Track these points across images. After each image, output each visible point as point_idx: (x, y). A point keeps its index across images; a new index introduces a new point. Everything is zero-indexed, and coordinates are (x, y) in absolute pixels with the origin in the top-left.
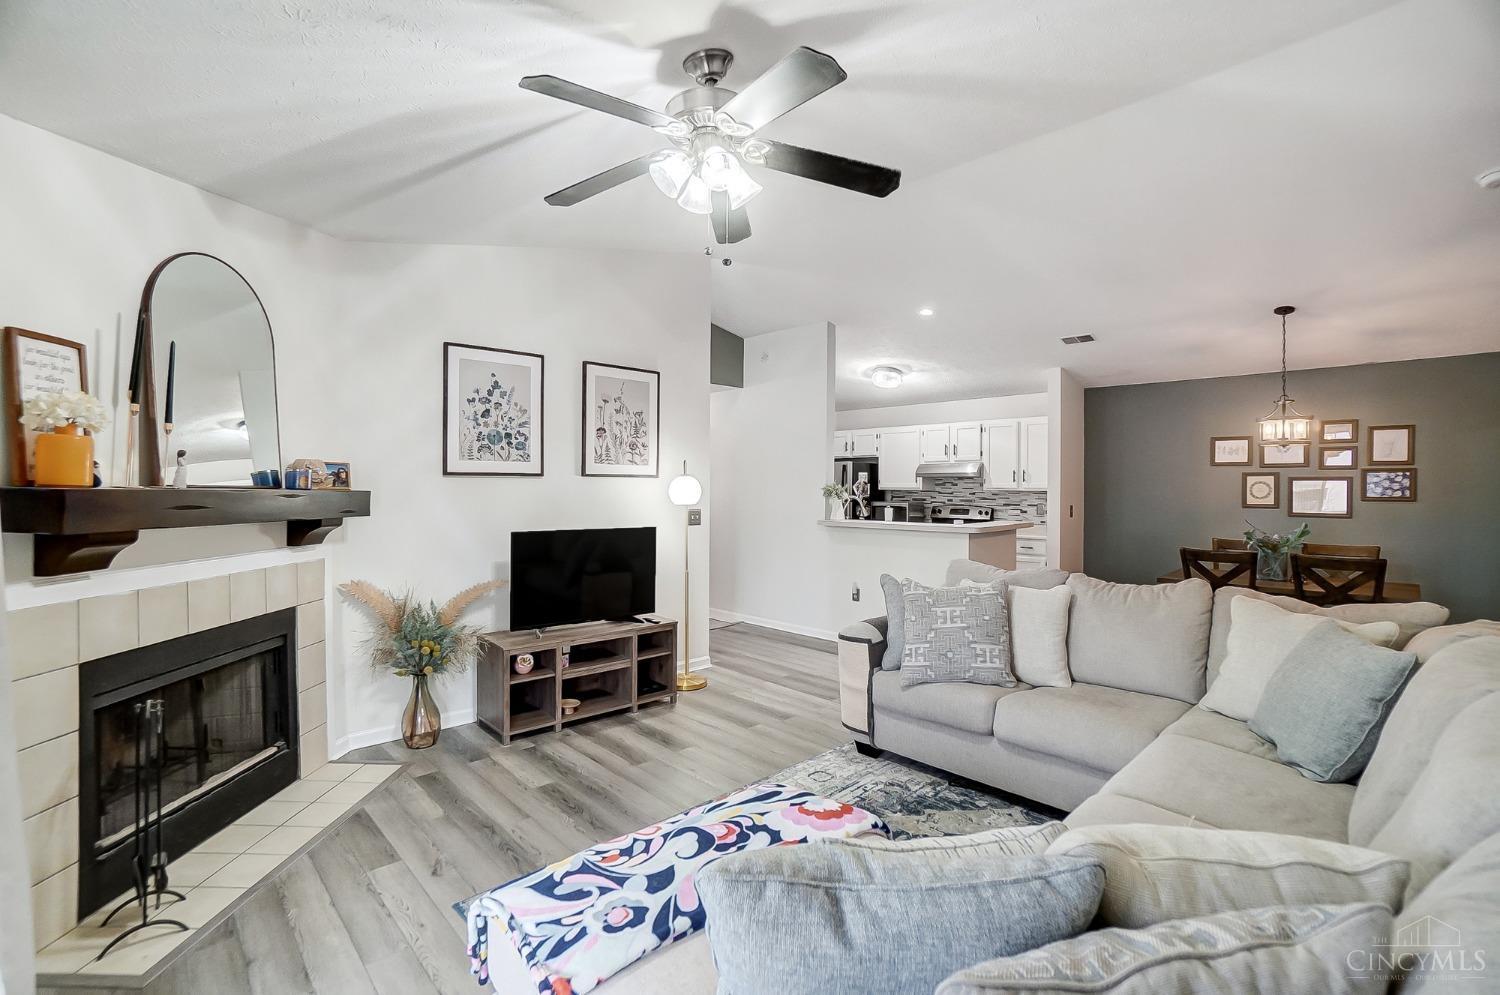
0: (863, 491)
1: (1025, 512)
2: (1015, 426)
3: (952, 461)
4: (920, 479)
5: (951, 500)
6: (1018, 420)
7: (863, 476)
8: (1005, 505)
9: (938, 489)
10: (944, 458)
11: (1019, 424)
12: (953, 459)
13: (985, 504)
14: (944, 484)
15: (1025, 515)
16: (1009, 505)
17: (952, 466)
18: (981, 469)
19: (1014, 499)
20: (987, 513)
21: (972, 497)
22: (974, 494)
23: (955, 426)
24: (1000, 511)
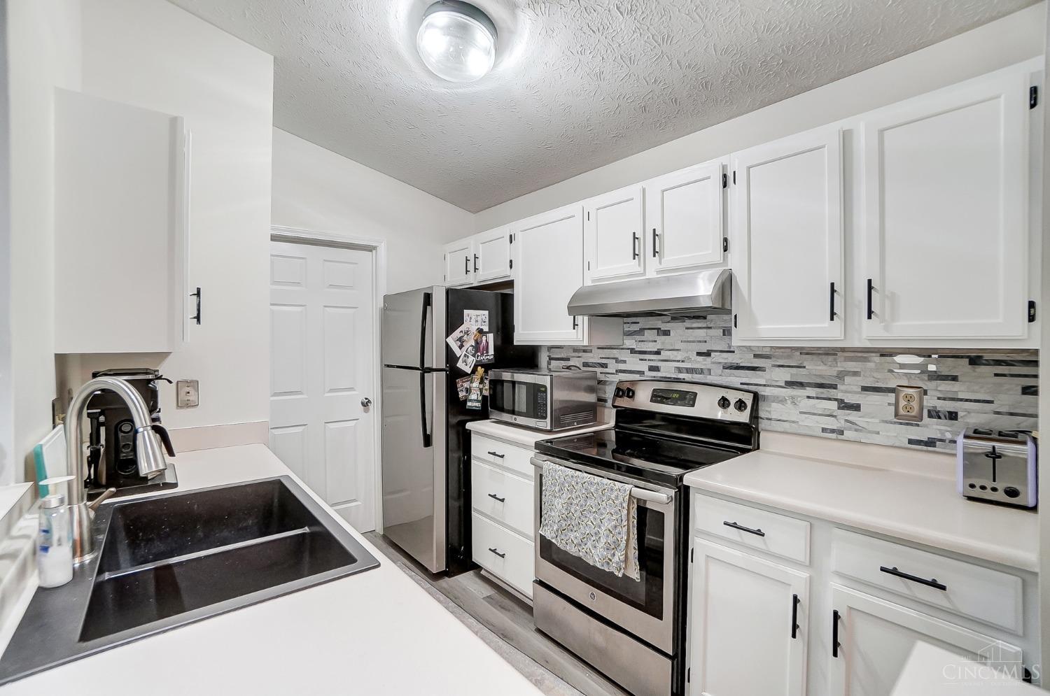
0: (477, 347)
1: (857, 407)
2: (835, 143)
3: (651, 274)
4: (583, 321)
5: (652, 369)
6: (845, 124)
7: (476, 319)
8: (790, 384)
9: (630, 343)
10: (633, 266)
11: (846, 138)
12: (653, 268)
13: (736, 379)
14: (642, 330)
15: (852, 416)
16: (801, 385)
17: (650, 283)
18: (726, 286)
19: (816, 369)
20: (741, 405)
21: (701, 363)
22: (708, 354)
23: (655, 185)
24: (782, 401)
